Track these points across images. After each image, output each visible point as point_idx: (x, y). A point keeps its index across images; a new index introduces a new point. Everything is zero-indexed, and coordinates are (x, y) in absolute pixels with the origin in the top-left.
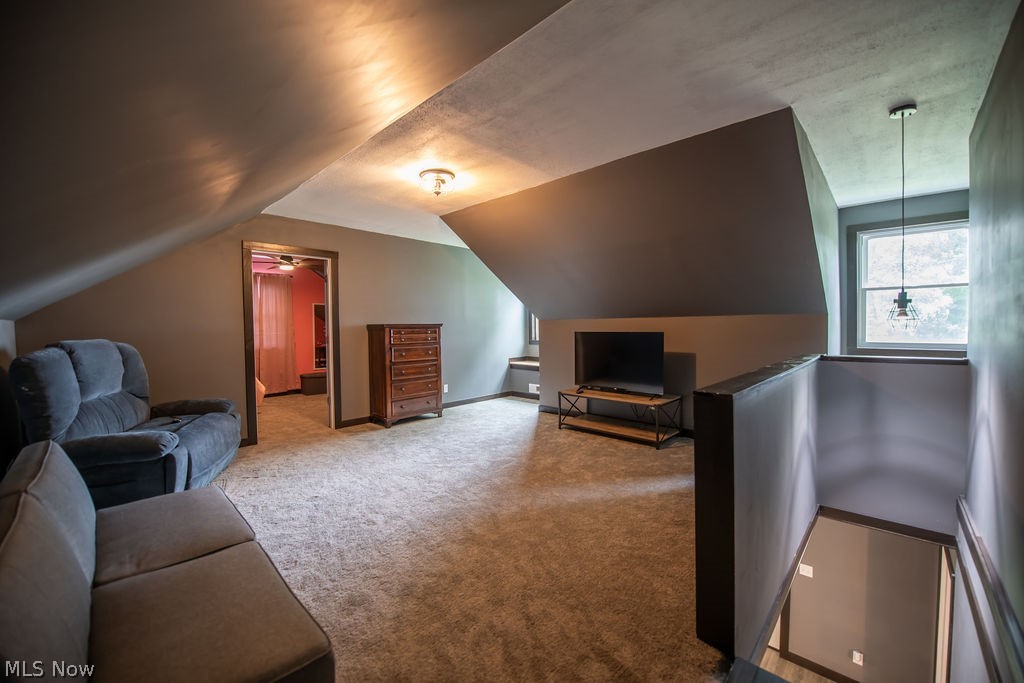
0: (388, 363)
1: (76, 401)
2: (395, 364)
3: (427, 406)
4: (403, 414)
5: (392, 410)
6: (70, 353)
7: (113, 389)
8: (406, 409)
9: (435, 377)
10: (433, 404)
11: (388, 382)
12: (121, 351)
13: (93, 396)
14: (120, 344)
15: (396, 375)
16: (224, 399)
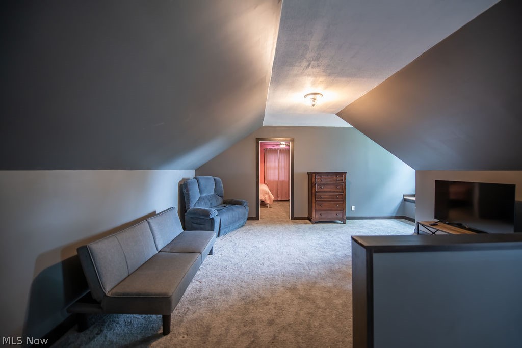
0: (313, 191)
1: (198, 196)
2: (317, 192)
3: (336, 216)
4: (321, 218)
5: (315, 216)
6: (198, 181)
7: (210, 193)
8: (323, 216)
9: (341, 201)
10: (340, 216)
11: (314, 201)
12: (215, 179)
13: (204, 195)
14: (215, 178)
15: (318, 198)
16: (243, 200)
